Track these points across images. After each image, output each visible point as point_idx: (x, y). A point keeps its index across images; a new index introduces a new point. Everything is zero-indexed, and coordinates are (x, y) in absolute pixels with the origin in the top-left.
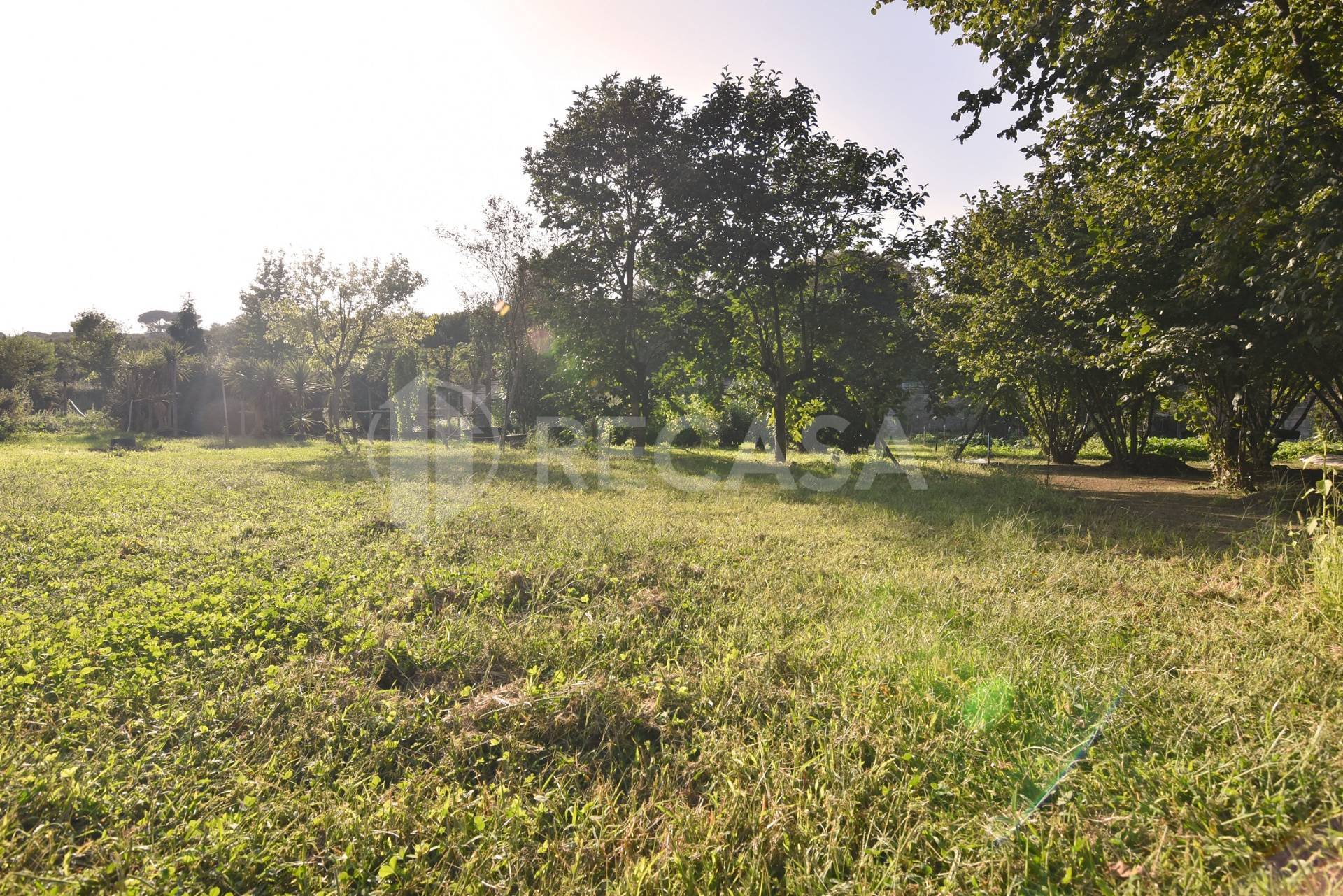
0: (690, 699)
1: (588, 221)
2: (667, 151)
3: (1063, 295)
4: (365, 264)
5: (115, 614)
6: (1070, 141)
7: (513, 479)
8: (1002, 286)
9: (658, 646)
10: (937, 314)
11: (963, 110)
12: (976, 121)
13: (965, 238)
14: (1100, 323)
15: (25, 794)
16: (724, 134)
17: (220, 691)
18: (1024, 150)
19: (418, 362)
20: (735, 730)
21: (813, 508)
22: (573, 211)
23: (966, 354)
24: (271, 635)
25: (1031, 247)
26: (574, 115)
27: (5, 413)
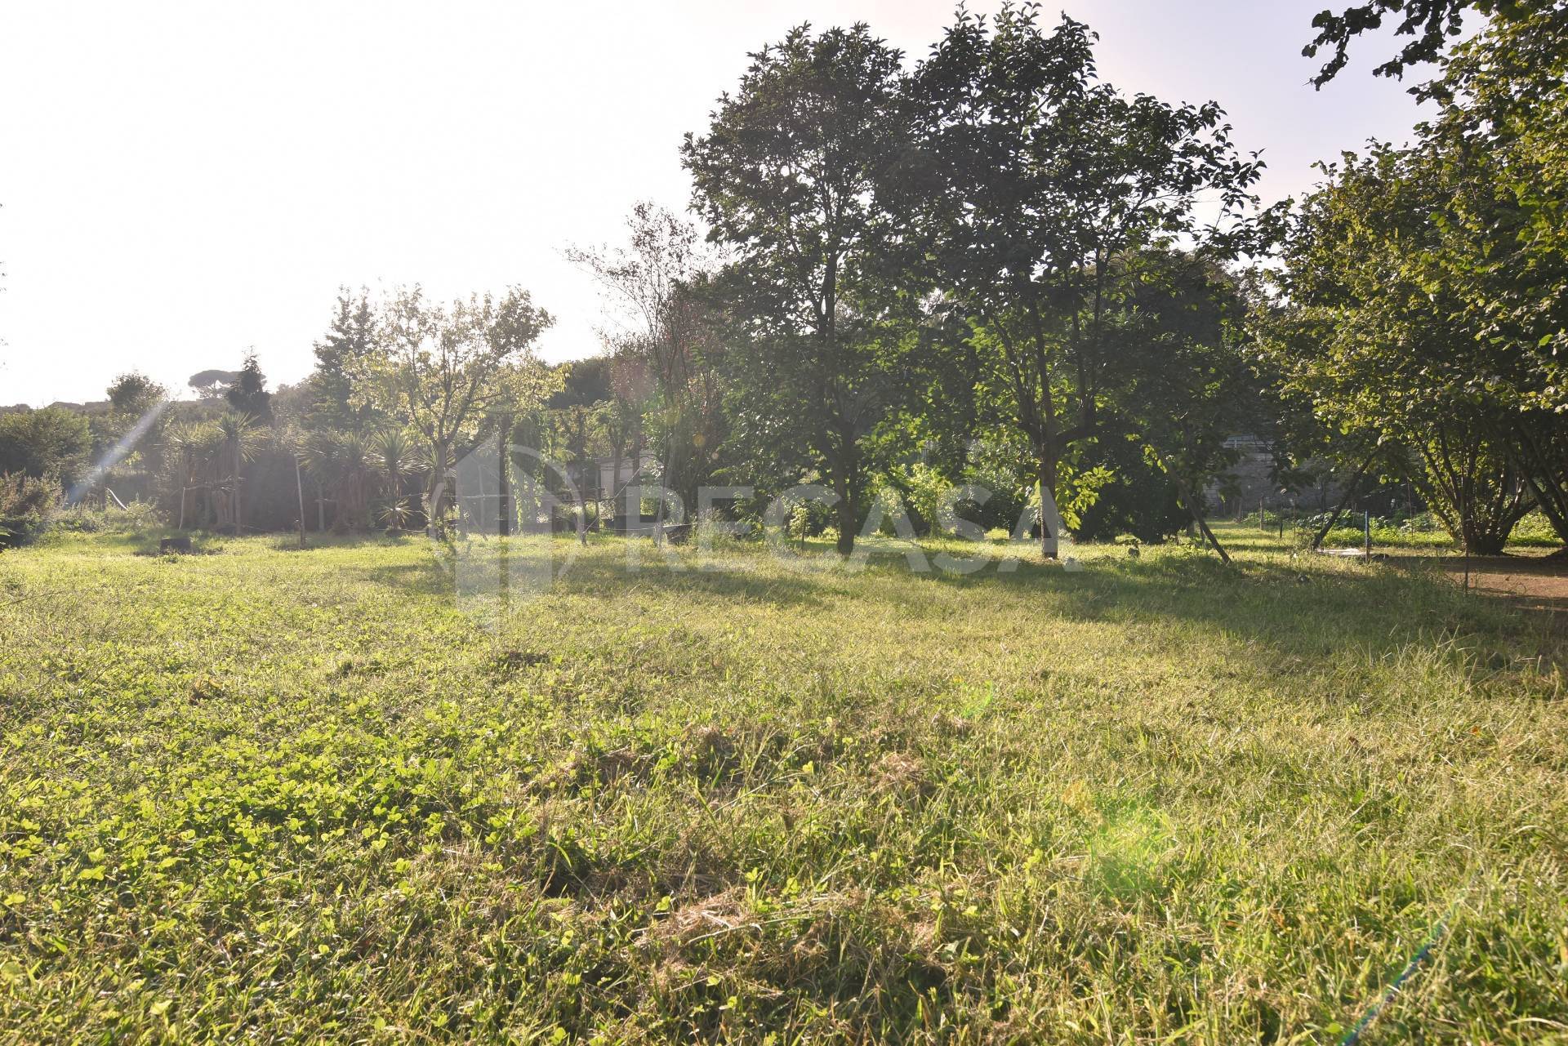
0: (980, 924)
1: (770, 230)
2: (880, 126)
3: (1481, 303)
4: (473, 300)
5: (194, 783)
6: (1488, 73)
7: (681, 588)
8: (1382, 293)
9: (922, 842)
10: (1279, 337)
11: (1319, 41)
12: (1341, 55)
13: (1321, 224)
14: (1543, 342)
15: (108, 1037)
16: (960, 98)
17: (338, 894)
18: (1413, 91)
19: (543, 429)
20: (1055, 973)
21: (1112, 629)
22: (750, 217)
23: (1327, 394)
24: (395, 816)
25: (1427, 234)
26: (749, 85)
27: (34, 508)
